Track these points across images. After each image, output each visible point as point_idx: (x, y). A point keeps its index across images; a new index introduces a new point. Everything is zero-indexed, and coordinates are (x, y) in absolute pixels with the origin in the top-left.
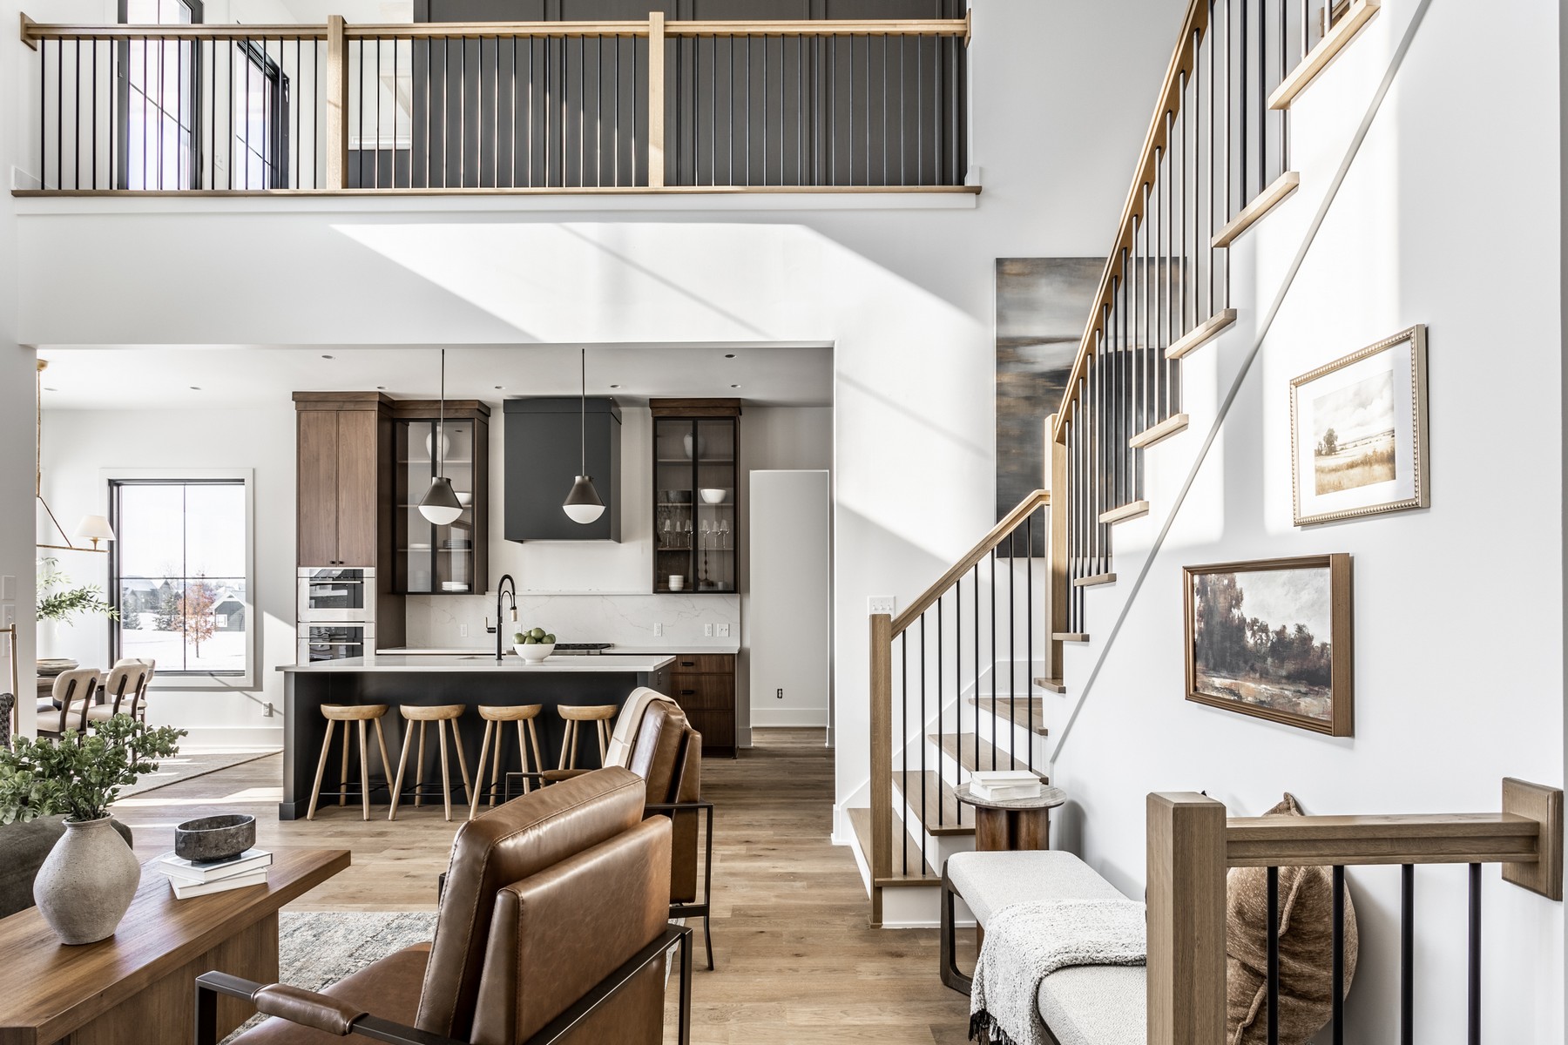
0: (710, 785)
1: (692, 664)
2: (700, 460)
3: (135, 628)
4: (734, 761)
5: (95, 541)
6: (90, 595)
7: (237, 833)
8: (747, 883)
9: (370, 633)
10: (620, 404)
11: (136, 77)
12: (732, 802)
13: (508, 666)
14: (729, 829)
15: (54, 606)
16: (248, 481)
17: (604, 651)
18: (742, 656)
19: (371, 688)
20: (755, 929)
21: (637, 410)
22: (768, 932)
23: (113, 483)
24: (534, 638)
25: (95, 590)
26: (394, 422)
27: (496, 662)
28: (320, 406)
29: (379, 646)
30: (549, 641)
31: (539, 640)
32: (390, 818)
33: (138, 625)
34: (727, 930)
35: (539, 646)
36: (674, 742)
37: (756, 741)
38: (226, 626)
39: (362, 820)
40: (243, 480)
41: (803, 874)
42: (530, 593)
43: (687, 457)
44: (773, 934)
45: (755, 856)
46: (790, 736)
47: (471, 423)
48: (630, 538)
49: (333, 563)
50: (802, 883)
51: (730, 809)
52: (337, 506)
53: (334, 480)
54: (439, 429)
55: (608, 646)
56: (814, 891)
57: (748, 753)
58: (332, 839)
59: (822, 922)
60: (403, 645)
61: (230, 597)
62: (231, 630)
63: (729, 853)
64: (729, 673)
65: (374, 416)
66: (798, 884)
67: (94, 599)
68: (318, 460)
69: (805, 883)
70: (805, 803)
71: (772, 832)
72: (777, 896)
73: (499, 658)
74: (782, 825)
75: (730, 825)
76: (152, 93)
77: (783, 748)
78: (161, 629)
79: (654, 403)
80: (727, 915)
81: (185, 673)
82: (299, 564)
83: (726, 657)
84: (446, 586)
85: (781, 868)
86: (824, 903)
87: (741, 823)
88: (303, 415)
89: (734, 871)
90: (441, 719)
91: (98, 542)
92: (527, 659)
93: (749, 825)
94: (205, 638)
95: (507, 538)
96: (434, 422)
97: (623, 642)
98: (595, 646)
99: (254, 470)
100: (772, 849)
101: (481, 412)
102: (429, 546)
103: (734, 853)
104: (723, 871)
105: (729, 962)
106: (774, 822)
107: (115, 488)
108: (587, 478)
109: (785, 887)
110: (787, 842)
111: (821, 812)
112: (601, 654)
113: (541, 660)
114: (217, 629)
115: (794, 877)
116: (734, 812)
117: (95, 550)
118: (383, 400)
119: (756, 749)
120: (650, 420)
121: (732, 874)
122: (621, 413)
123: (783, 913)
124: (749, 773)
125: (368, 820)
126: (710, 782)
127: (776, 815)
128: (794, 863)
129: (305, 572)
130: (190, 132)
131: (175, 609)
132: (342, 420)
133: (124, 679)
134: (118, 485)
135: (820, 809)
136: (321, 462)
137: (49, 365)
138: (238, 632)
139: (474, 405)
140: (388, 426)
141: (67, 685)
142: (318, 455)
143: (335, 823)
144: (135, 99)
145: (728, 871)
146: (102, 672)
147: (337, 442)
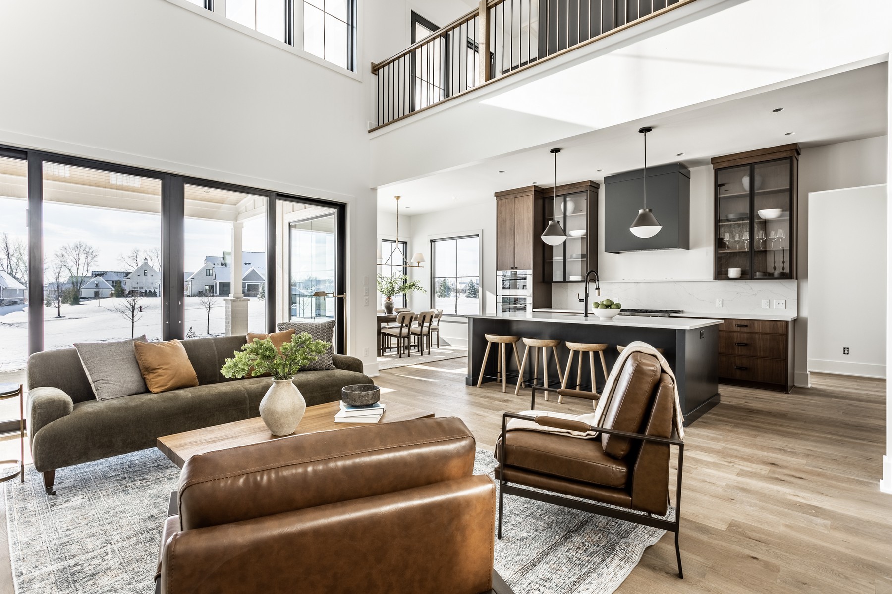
0: (754, 410)
1: (746, 326)
2: (756, 191)
4: (787, 395)
5: (419, 263)
6: (416, 284)
7: (365, 395)
8: (757, 502)
9: (530, 300)
10: (688, 166)
11: (418, 74)
12: (770, 427)
13: (590, 321)
14: (757, 449)
16: (480, 235)
17: (671, 315)
18: (799, 324)
19: (515, 328)
20: (748, 552)
21: (703, 168)
22: (761, 561)
23: (432, 241)
24: (605, 305)
25: (418, 282)
26: (544, 199)
27: (584, 318)
28: (507, 197)
29: (534, 308)
30: (615, 307)
31: (607, 307)
32: (515, 393)
34: (716, 542)
35: (608, 310)
36: (646, 387)
37: (812, 382)
39: (502, 392)
40: (478, 235)
41: (829, 511)
42: (624, 281)
43: (746, 191)
44: (767, 565)
45: (777, 479)
46: (856, 383)
47: (586, 193)
48: (697, 246)
49: (512, 268)
50: (826, 522)
51: (766, 432)
52: (515, 242)
53: (513, 230)
54: (568, 199)
55: (679, 312)
56: (839, 535)
57: (804, 391)
58: (481, 399)
59: (839, 574)
60: (550, 307)
63: (750, 469)
64: (782, 334)
65: (532, 197)
66: (819, 521)
67: (418, 286)
68: (506, 222)
69: (828, 522)
70: (856, 443)
71: (804, 462)
72: (787, 526)
73: (586, 316)
74: (820, 457)
75: (759, 446)
76: (424, 78)
77: (844, 392)
79: (714, 160)
80: (723, 527)
81: (457, 316)
82: (497, 270)
83: (779, 323)
84: (572, 278)
85: (804, 498)
86: (848, 552)
87: (772, 446)
88: (499, 202)
89: (747, 487)
90: (544, 346)
92: (600, 317)
93: (781, 450)
95: (605, 252)
96: (565, 196)
97: (689, 311)
98: (666, 312)
99: (483, 230)
100: (798, 477)
101: (593, 186)
102: (563, 258)
103: (754, 470)
104: (735, 484)
105: (703, 575)
106: (809, 453)
107: (433, 243)
108: (647, 210)
109: (802, 520)
110: (819, 475)
111: (873, 455)
112: (670, 317)
113: (611, 318)
115: (818, 511)
116: (769, 435)
117: (418, 267)
118: (537, 189)
119: (812, 388)
120: (712, 171)
121: (744, 490)
122: (690, 171)
123: (787, 545)
124: (797, 407)
125: (505, 392)
126: (755, 408)
127: (816, 447)
128: (821, 497)
129: (500, 273)
130: (444, 90)
132: (517, 202)
133: (424, 317)
134: (434, 241)
135: (873, 452)
136: (507, 222)
137: (401, 198)
139: (587, 183)
140: (540, 202)
141: (402, 318)
142: (506, 219)
143: (489, 391)
144: (418, 81)
145: (741, 485)
146: (416, 314)
147: (515, 212)
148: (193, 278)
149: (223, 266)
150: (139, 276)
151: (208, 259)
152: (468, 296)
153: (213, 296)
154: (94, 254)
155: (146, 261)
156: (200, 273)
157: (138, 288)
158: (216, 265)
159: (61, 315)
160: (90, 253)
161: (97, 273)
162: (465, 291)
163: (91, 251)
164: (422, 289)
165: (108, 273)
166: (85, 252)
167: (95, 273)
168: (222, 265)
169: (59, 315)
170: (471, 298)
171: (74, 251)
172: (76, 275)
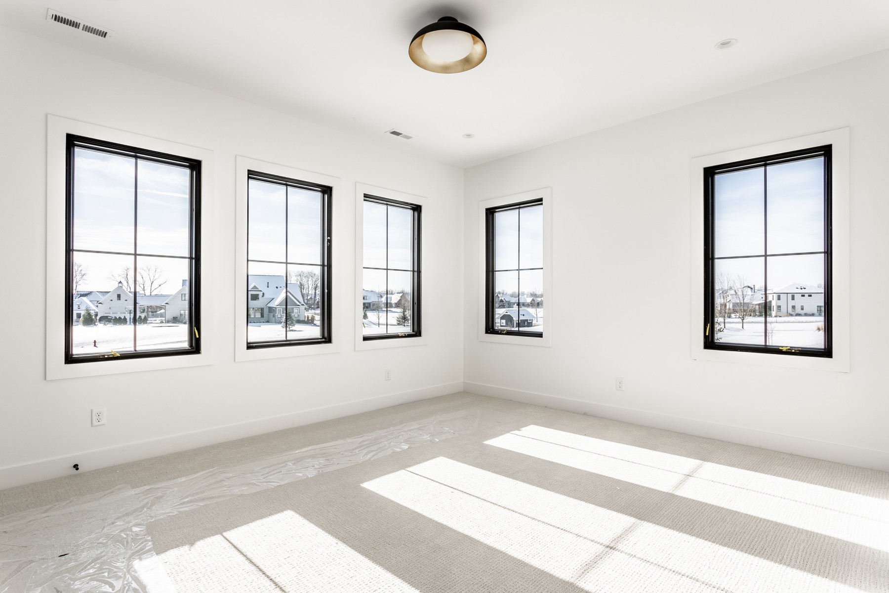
150: (111, 300)
154: (83, 272)
155: (120, 285)
157: (111, 313)
161: (82, 293)
163: (80, 269)
167: (80, 293)
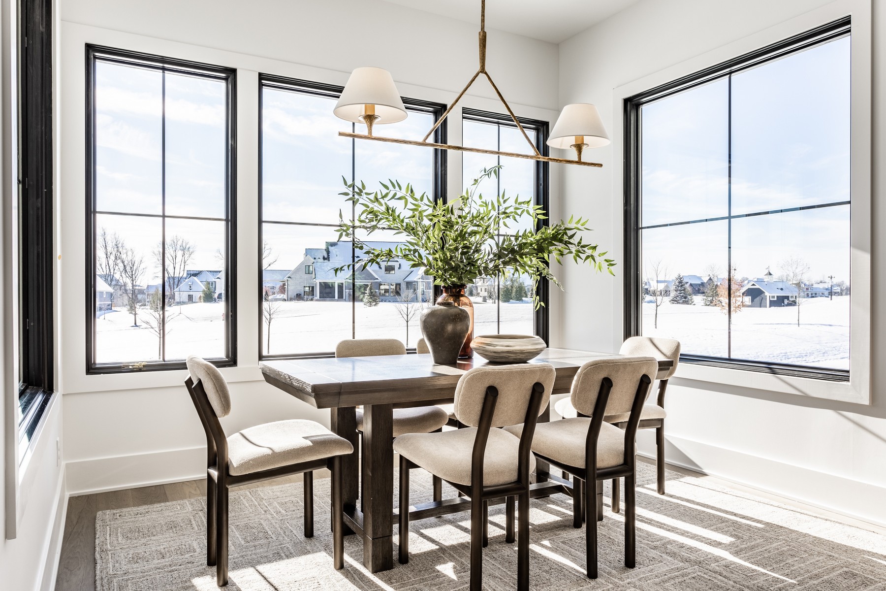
3: (691, 304)
5: (579, 147)
6: (570, 233)
15: (513, 251)
23: (629, 104)
25: (579, 226)
33: (693, 302)
38: (750, 304)
61: (753, 285)
62: (754, 307)
67: (575, 240)
78: (706, 305)
91: (584, 148)
94: (736, 312)
107: (633, 111)
114: (744, 306)
117: (579, 162)
131: (715, 293)
133: (606, 385)
134: (638, 105)
138: (759, 308)
148: (289, 277)
149: (326, 261)
151: (308, 252)
152: (674, 301)
153: (312, 300)
156: (297, 270)
158: (317, 260)
159: (137, 324)
160: (187, 249)
162: (666, 293)
164: (595, 254)
165: (203, 273)
166: (182, 247)
168: (324, 258)
169: (135, 324)
170: (678, 303)
171: (171, 247)
172: (173, 276)
